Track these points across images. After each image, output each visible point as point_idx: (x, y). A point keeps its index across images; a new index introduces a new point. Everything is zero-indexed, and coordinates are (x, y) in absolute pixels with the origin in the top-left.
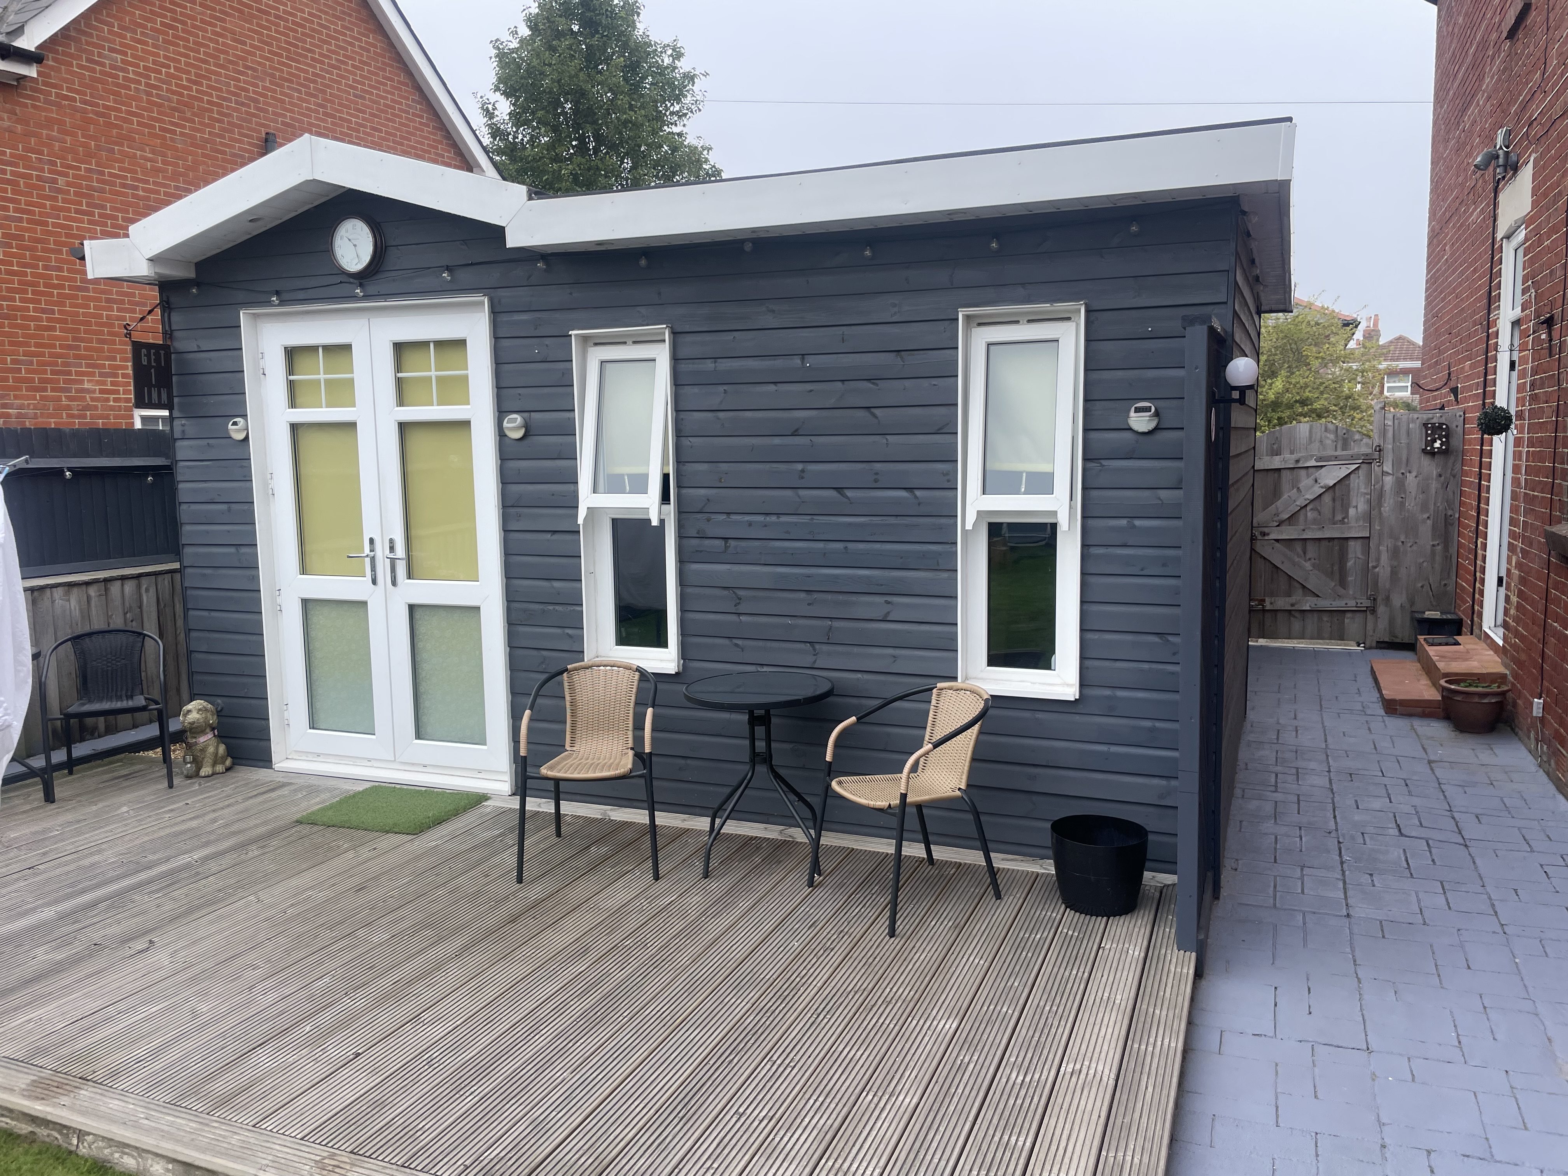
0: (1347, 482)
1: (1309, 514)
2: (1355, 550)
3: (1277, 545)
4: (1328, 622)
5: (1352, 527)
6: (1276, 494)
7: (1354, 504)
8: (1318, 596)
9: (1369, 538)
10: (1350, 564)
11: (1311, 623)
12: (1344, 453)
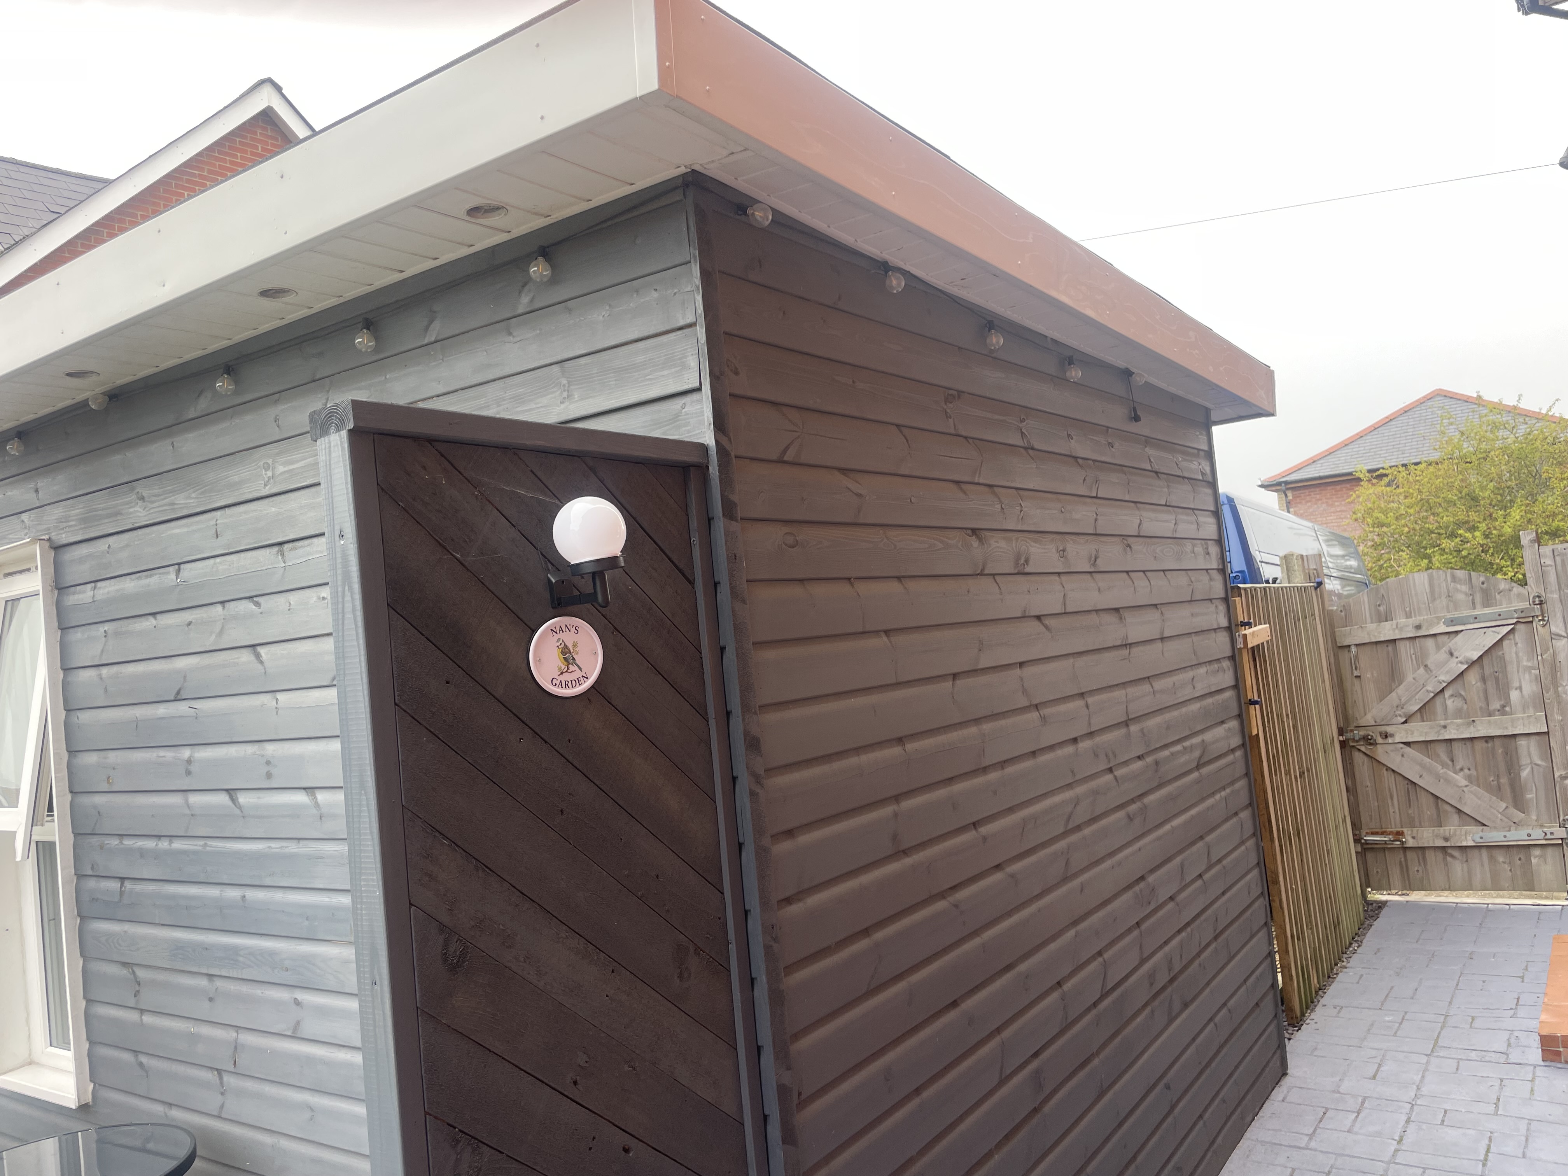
0: (1501, 653)
1: (1449, 702)
2: (1529, 752)
3: (1407, 749)
4: (1504, 862)
5: (1518, 719)
6: (1394, 676)
7: (1517, 684)
8: (1484, 825)
9: (1548, 733)
10: (1525, 774)
11: (1480, 866)
12: (1487, 611)
